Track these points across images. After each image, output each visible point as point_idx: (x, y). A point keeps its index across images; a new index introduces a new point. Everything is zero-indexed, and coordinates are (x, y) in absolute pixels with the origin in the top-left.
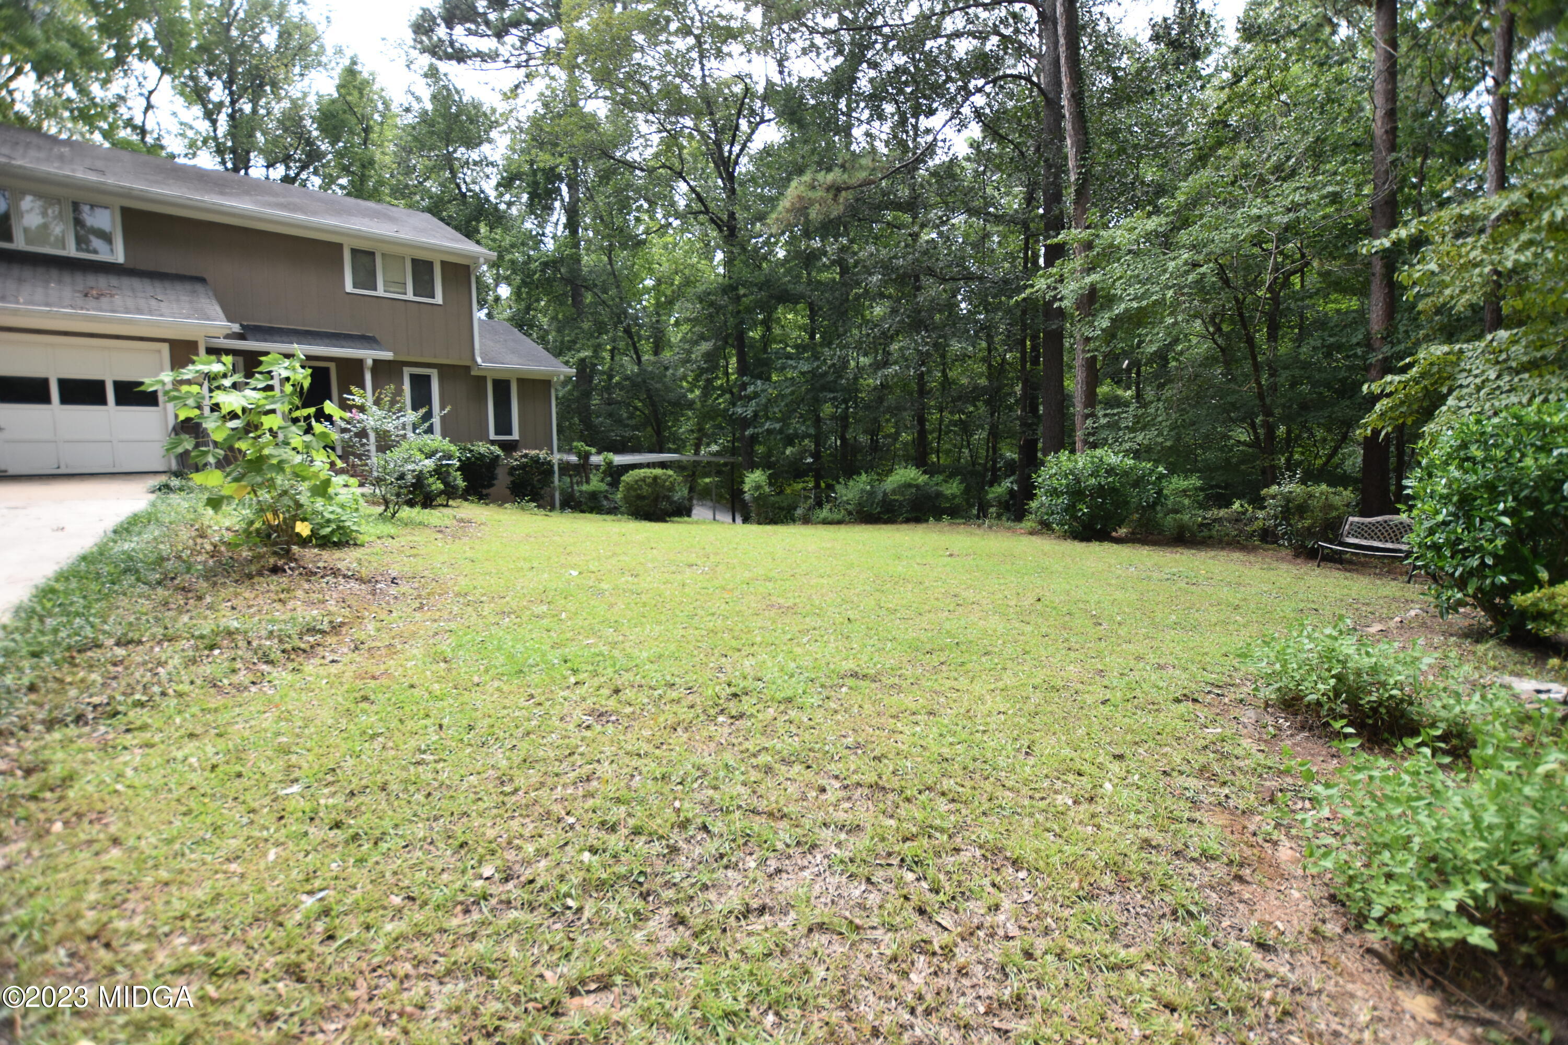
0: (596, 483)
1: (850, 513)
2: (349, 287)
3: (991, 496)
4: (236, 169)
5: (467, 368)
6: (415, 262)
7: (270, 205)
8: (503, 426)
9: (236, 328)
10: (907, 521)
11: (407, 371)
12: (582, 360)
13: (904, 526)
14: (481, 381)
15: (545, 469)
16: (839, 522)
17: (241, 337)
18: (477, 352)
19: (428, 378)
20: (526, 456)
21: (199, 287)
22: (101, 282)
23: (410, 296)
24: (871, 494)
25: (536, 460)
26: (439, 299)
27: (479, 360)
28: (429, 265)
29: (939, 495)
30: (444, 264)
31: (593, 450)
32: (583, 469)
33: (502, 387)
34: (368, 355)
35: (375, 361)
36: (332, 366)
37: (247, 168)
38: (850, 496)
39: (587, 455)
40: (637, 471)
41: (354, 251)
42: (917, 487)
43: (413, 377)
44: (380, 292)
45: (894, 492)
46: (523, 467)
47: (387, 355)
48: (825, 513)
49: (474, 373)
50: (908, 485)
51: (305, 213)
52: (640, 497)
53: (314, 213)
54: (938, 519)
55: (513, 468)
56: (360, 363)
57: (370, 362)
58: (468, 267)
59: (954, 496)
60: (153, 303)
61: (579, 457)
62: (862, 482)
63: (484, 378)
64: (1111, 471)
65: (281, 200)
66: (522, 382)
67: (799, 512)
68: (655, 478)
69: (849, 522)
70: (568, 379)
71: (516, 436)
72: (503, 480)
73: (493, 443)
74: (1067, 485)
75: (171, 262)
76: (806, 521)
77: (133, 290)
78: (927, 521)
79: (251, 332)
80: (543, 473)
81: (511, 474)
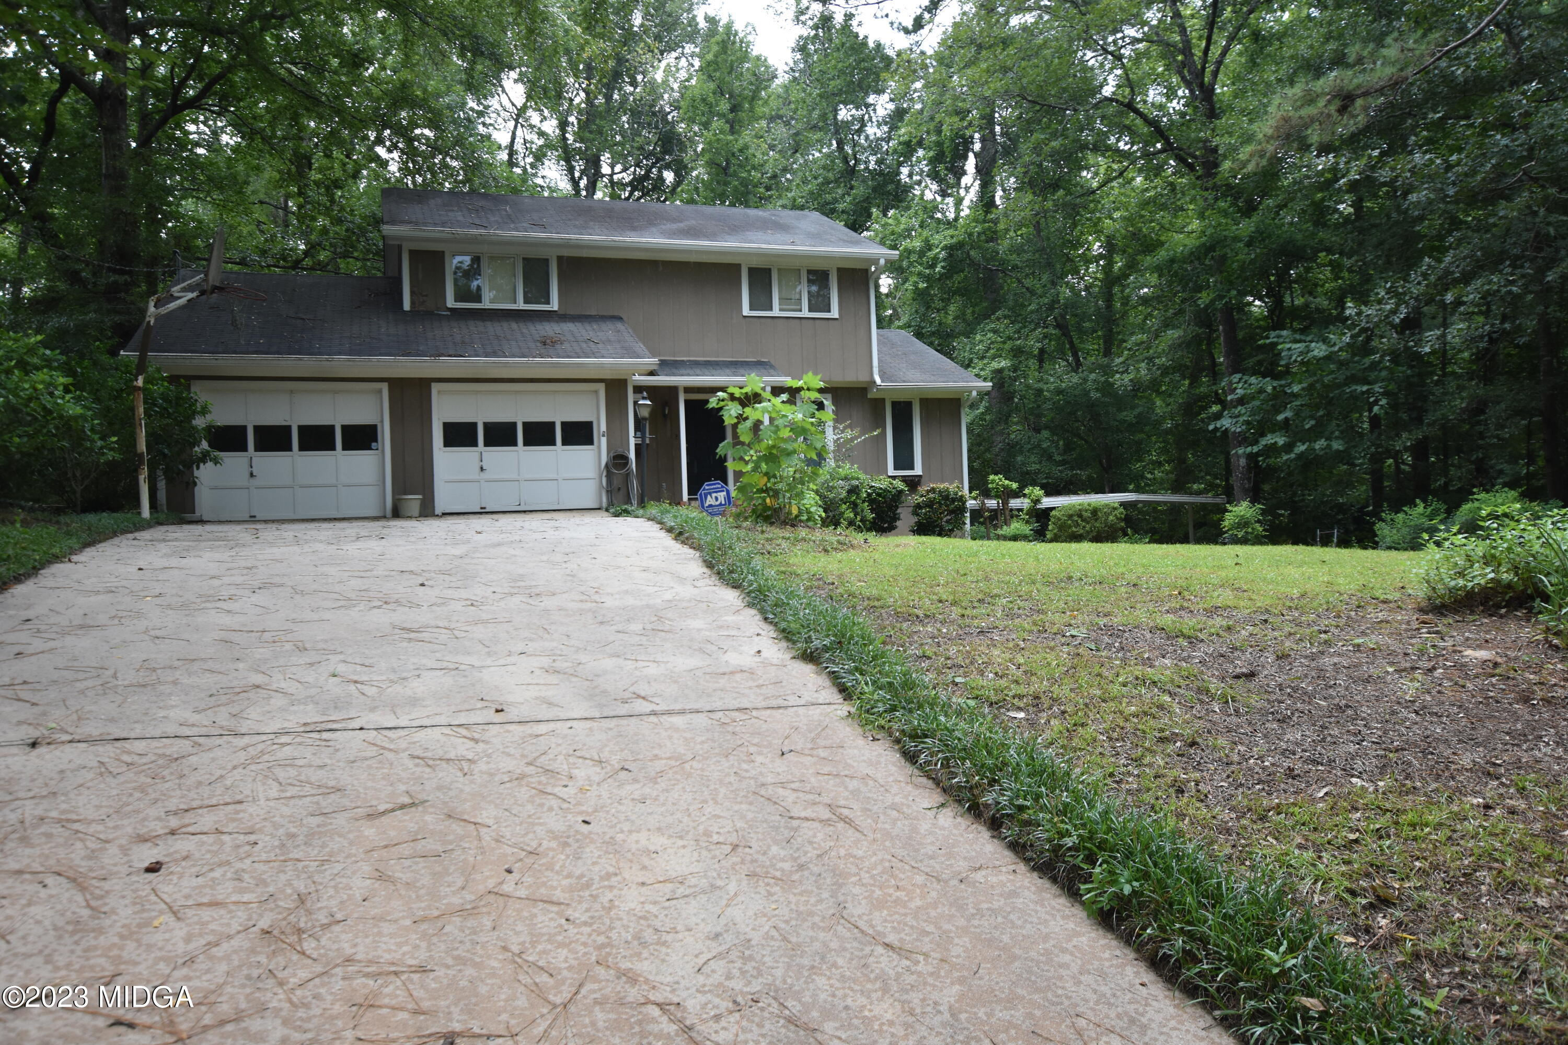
0: (1017, 526)
2: (746, 310)
5: (864, 391)
6: (810, 273)
7: (675, 233)
8: (904, 459)
9: (654, 363)
12: (1000, 371)
14: (878, 405)
15: (956, 505)
18: (875, 370)
20: (933, 490)
21: (620, 327)
23: (805, 313)
25: (944, 495)
26: (835, 313)
27: (878, 380)
28: (825, 274)
31: (1015, 485)
32: (1001, 509)
33: (902, 410)
39: (1008, 493)
41: (751, 271)
44: (776, 312)
46: (930, 503)
47: (784, 381)
49: (871, 394)
53: (712, 236)
55: (918, 506)
58: (868, 272)
63: (883, 401)
65: (681, 225)
66: (926, 402)
68: (1095, 511)
70: (982, 394)
71: (918, 470)
72: (907, 520)
73: (894, 478)
77: (573, 335)
79: (667, 366)
80: (951, 512)
81: (915, 513)
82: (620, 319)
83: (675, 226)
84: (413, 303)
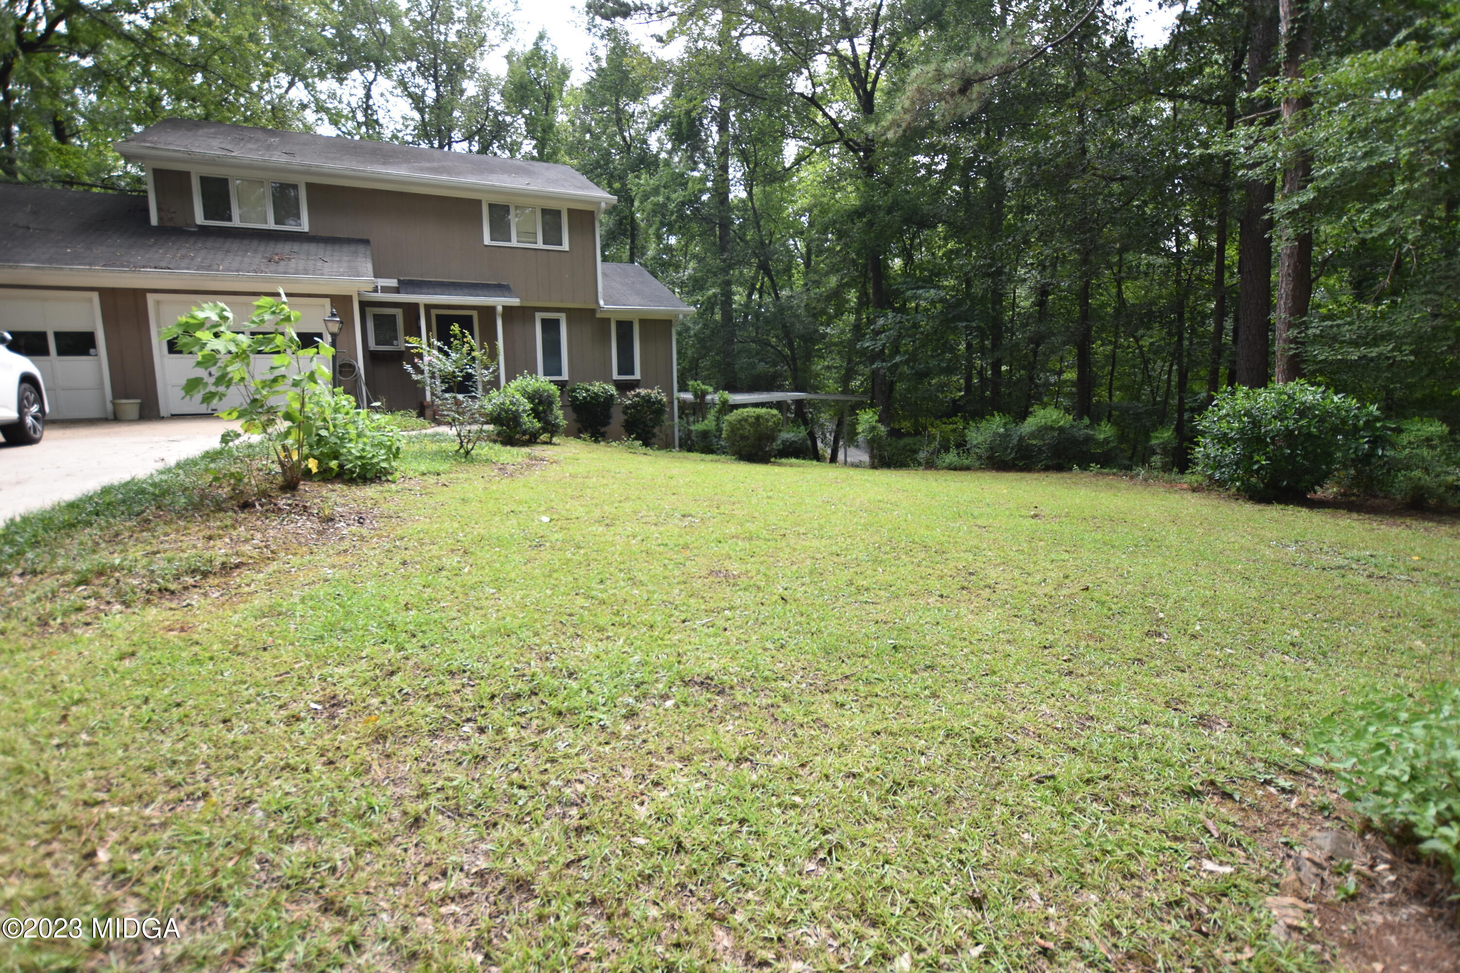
0: (708, 423)
1: (980, 458)
2: (487, 241)
3: (1154, 442)
4: (441, 146)
5: (593, 311)
6: (545, 212)
7: (422, 170)
8: (626, 366)
9: (393, 283)
10: (1047, 469)
11: (539, 316)
13: (1042, 475)
14: (604, 322)
15: (655, 409)
16: (967, 468)
17: (397, 290)
18: (600, 295)
19: (557, 322)
20: (639, 395)
21: (361, 248)
22: (286, 248)
23: (540, 245)
24: (1006, 436)
25: (647, 400)
26: (566, 246)
27: (602, 303)
28: (557, 213)
29: (1089, 439)
30: (570, 211)
31: (711, 389)
32: (699, 408)
33: (625, 328)
34: (499, 302)
35: (504, 307)
36: (475, 314)
37: (450, 145)
38: (981, 439)
39: (704, 394)
40: (740, 410)
41: (491, 206)
42: (1061, 429)
43: (544, 322)
44: (514, 243)
45: (1032, 435)
46: (634, 406)
47: (515, 302)
48: (951, 457)
49: (598, 315)
50: (1047, 428)
51: (450, 174)
52: (743, 437)
53: (458, 174)
54: (1084, 467)
55: (627, 407)
56: (492, 309)
57: (500, 309)
58: (592, 213)
59: (1106, 441)
60: (320, 264)
61: (696, 396)
62: (996, 424)
63: (608, 320)
64: (1304, 411)
65: (436, 165)
66: (644, 322)
67: (922, 455)
68: (758, 418)
69: (980, 469)
71: (637, 376)
72: (618, 418)
73: (613, 382)
74: (1241, 431)
75: (343, 227)
76: (930, 465)
77: (308, 254)
78: (1070, 469)
79: (405, 285)
80: (653, 412)
81: (625, 413)
82: (366, 242)
83: (428, 165)
84: (160, 219)
